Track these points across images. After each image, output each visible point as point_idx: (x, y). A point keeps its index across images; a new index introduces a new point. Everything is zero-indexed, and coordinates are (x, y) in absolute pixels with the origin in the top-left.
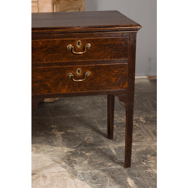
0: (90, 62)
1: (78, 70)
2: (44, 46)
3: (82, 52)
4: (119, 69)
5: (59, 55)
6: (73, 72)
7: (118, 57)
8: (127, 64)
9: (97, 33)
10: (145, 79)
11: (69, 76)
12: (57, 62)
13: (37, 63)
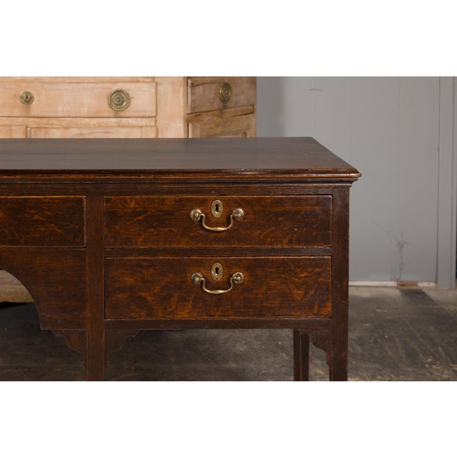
0: (243, 249)
1: (216, 267)
2: (141, 209)
3: (225, 227)
4: (311, 270)
5: (173, 232)
6: (203, 271)
7: (307, 243)
8: (328, 259)
9: (258, 185)
10: (391, 287)
11: (194, 280)
12: (167, 246)
13: (124, 246)
